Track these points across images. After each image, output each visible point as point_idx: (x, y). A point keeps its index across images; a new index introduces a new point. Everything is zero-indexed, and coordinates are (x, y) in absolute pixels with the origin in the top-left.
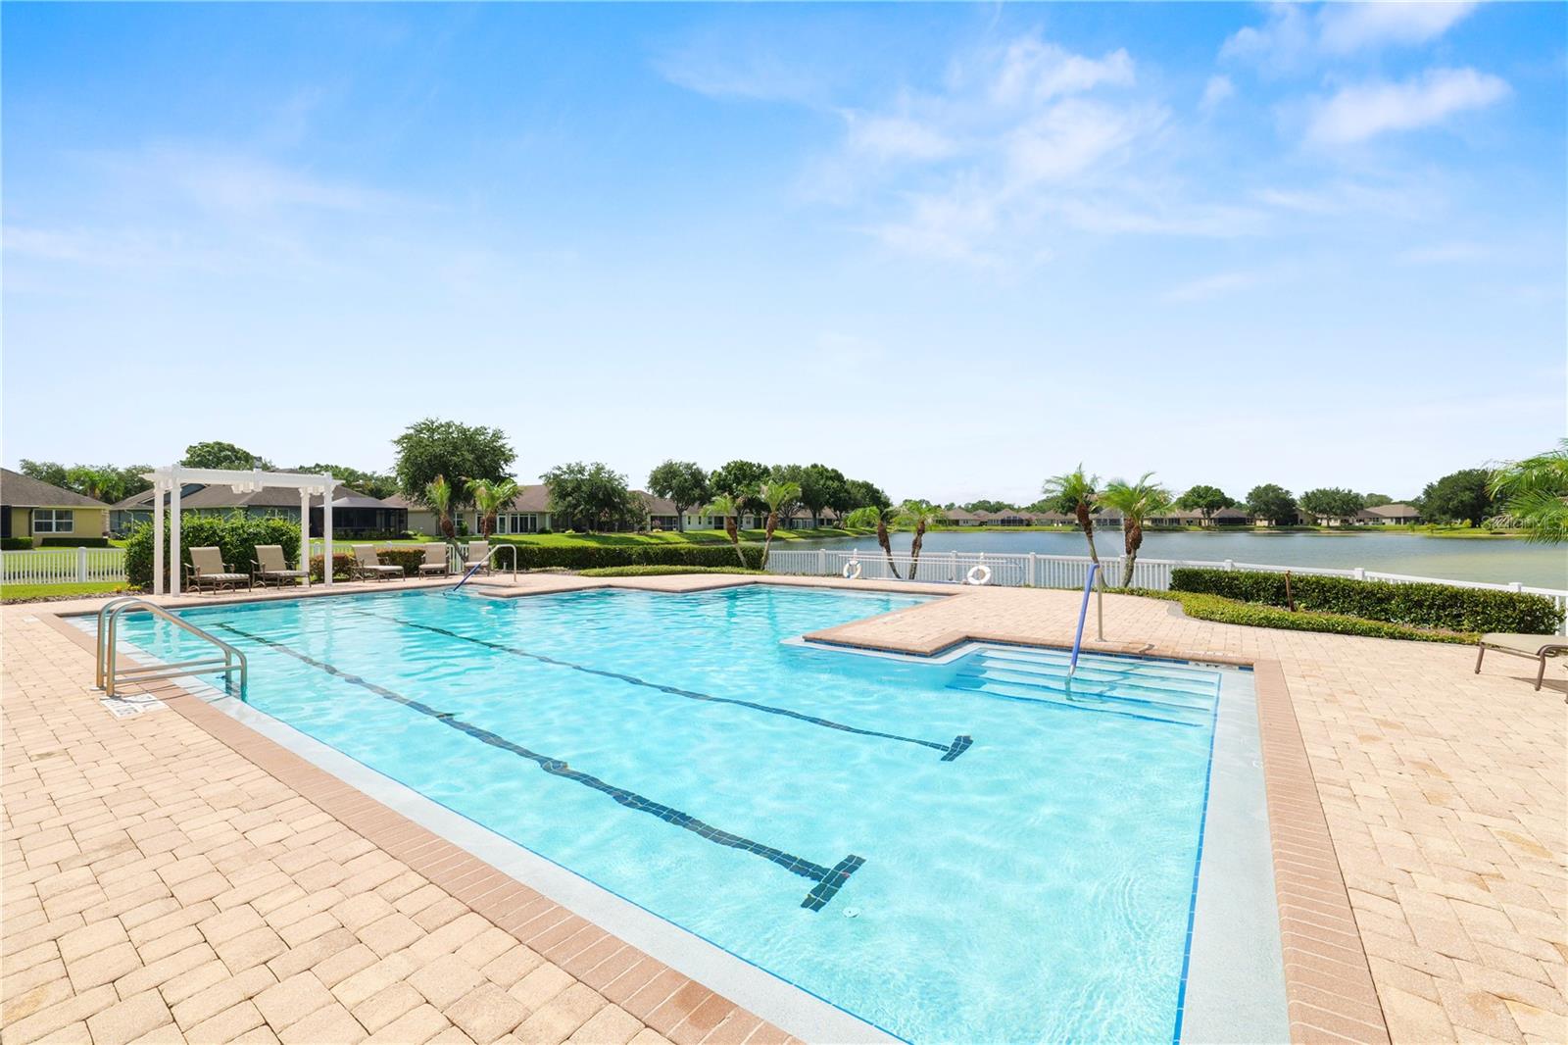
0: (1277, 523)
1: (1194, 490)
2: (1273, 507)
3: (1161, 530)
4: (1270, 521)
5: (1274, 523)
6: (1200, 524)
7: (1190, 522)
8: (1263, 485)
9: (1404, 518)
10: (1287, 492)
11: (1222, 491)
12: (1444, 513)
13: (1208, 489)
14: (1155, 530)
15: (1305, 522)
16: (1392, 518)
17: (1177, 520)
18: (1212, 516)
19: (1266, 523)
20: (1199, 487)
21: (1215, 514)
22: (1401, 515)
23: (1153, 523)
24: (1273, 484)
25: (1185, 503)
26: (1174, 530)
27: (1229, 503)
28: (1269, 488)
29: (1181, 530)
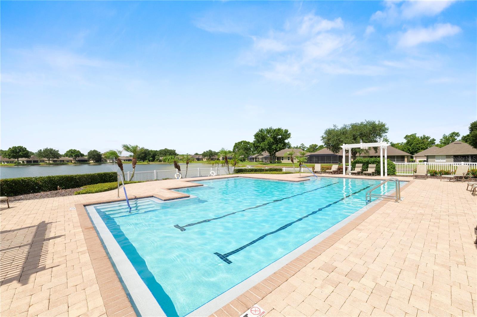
0: (96, 162)
1: (70, 150)
2: (96, 157)
3: (58, 165)
4: (94, 161)
5: (95, 161)
6: (72, 162)
7: (68, 161)
8: (93, 150)
9: (126, 160)
10: (100, 152)
11: (80, 151)
12: (139, 159)
13: (75, 150)
14: (55, 164)
15: (103, 161)
16: (123, 160)
17: (63, 161)
18: (76, 159)
19: (93, 161)
20: (72, 150)
21: (77, 159)
22: (125, 159)
23: (53, 162)
24: (96, 150)
25: (66, 155)
26: (63, 164)
27: (82, 155)
28: (95, 151)
29: (66, 164)
